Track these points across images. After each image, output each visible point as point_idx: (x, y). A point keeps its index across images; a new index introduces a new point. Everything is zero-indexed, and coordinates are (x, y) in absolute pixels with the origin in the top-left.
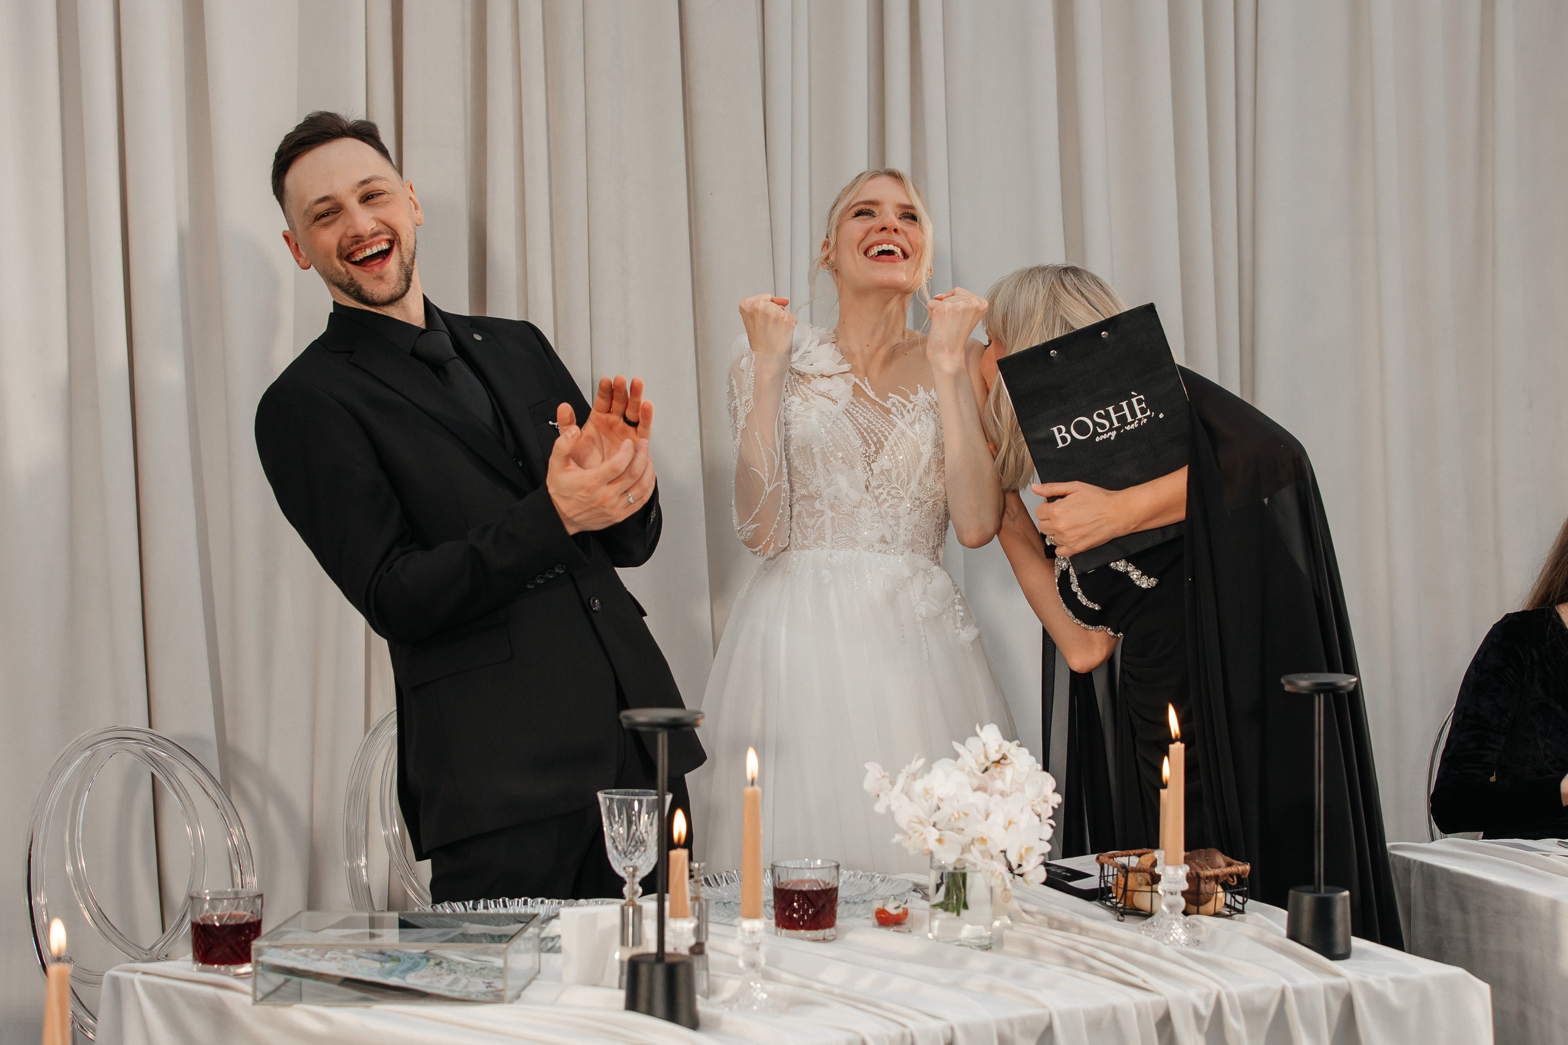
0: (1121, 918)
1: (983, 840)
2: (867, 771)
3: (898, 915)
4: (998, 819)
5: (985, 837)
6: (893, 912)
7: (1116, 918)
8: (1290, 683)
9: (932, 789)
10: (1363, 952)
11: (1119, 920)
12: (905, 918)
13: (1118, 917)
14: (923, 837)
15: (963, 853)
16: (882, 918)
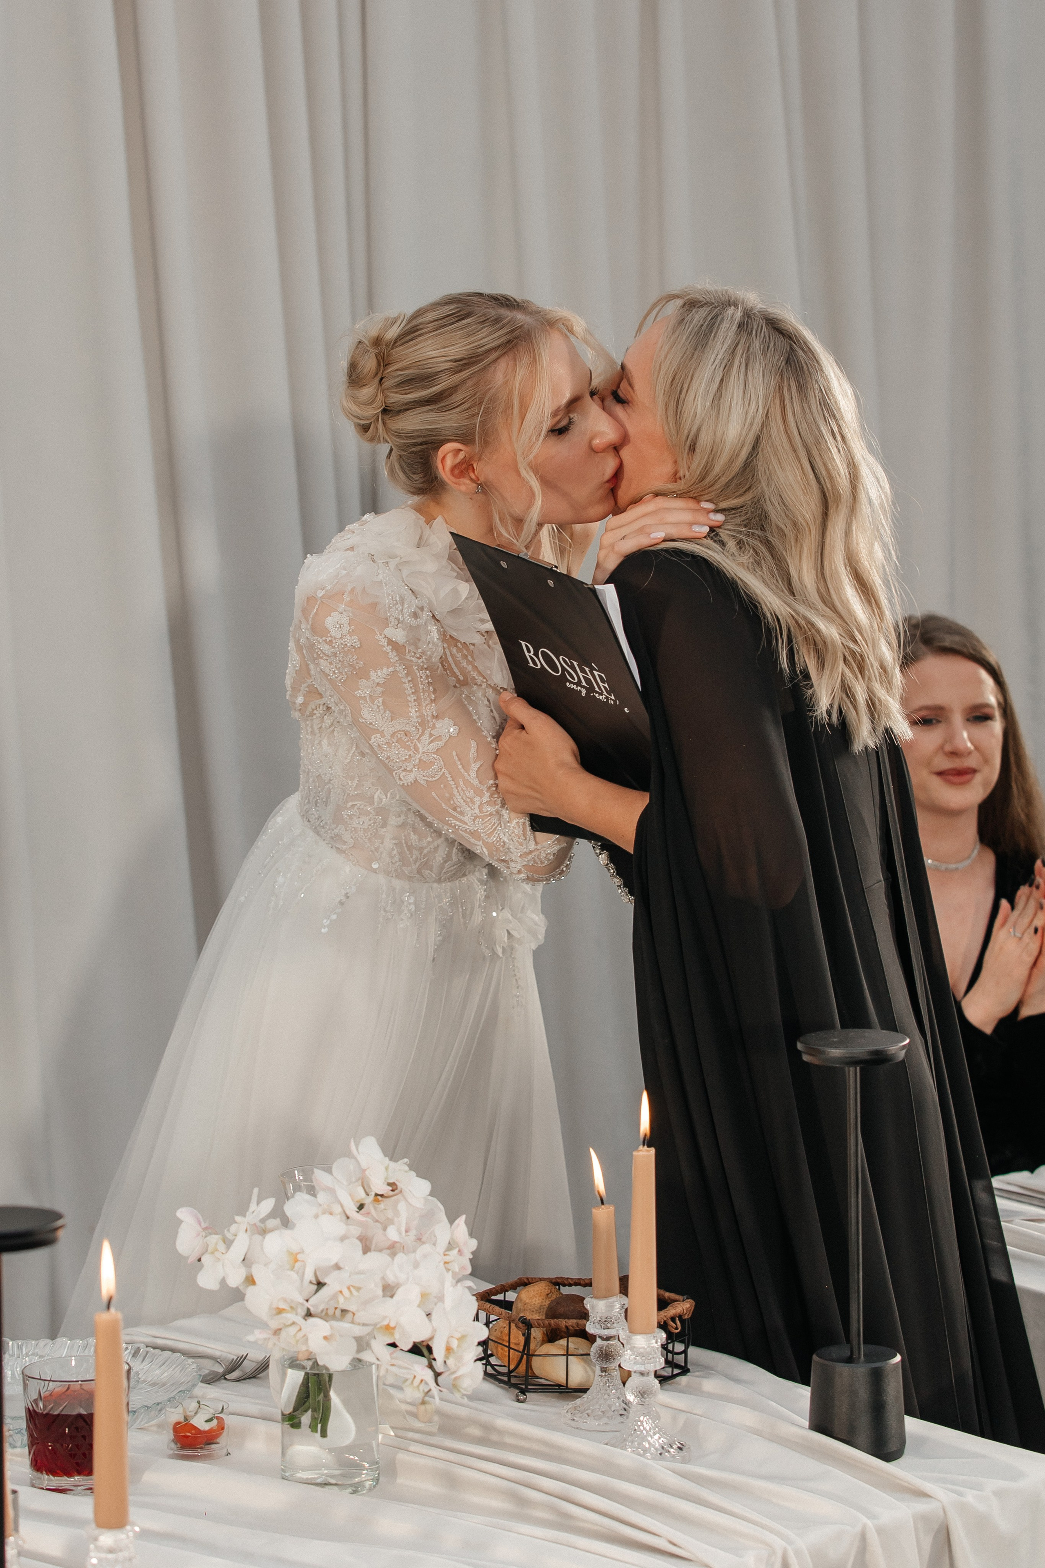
0: (521, 1397)
1: (388, 1329)
2: (180, 1222)
3: (211, 1431)
4: (409, 1294)
5: (392, 1325)
6: (205, 1427)
7: (514, 1398)
8: (813, 1052)
9: (302, 1252)
10: (921, 1441)
11: (518, 1401)
12: (220, 1434)
13: (517, 1396)
14: (301, 1334)
15: (360, 1349)
16: (187, 1437)
